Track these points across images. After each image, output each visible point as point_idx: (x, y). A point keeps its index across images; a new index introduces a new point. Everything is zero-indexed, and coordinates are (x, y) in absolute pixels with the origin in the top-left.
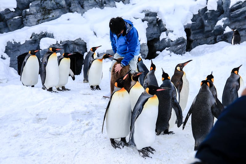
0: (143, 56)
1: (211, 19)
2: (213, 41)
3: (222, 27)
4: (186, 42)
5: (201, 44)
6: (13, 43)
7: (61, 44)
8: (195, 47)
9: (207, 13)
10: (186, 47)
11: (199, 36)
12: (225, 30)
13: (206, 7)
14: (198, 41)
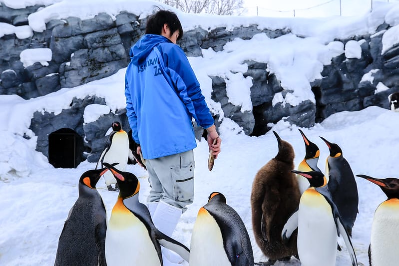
0: (247, 131)
1: (353, 72)
2: (358, 105)
3: (372, 83)
4: (315, 107)
5: (338, 110)
6: (43, 114)
7: (116, 114)
8: (328, 116)
9: (345, 63)
10: (316, 115)
11: (335, 99)
12: (376, 89)
13: (344, 54)
14: (334, 106)
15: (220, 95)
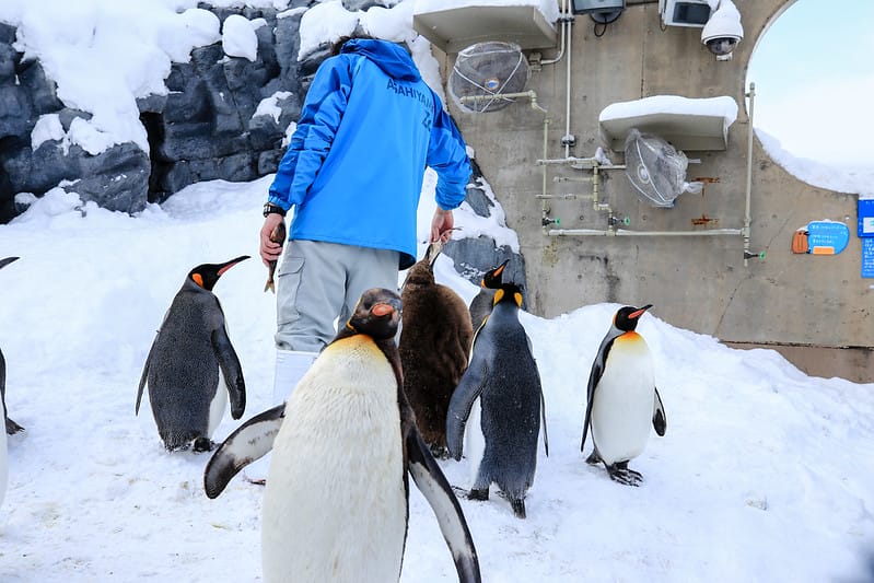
2: (247, 169)
3: (277, 122)
4: (148, 163)
5: (203, 176)
8: (180, 188)
9: (222, 65)
10: (150, 183)
11: (199, 148)
12: (285, 136)
13: (220, 43)
14: (194, 165)
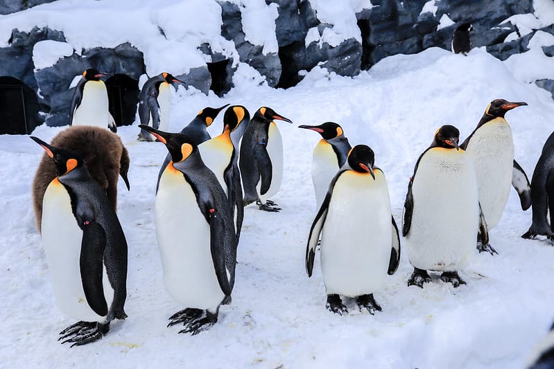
0: (271, 81)
2: (416, 47)
3: (435, 15)
4: (361, 48)
5: (391, 52)
7: (83, 56)
8: (378, 61)
10: (362, 59)
11: (389, 37)
12: (439, 24)
14: (386, 47)
15: (234, 30)
